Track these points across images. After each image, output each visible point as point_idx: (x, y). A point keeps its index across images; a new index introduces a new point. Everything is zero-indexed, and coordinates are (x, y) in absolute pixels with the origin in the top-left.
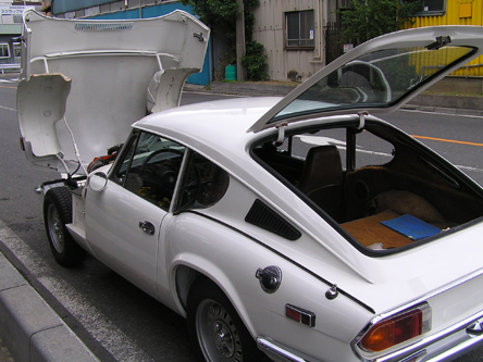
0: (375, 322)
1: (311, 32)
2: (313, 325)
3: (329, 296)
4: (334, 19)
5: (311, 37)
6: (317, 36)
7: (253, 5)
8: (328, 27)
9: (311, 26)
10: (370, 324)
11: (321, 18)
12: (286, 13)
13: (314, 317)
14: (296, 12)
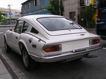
0: (46, 44)
1: (75, 17)
2: (36, 47)
3: (39, 41)
4: (80, 14)
5: (75, 18)
6: (76, 17)
7: (63, 11)
8: (78, 15)
9: (75, 15)
10: (45, 45)
11: (77, 13)
12: (70, 13)
13: (36, 46)
14: (72, 12)
